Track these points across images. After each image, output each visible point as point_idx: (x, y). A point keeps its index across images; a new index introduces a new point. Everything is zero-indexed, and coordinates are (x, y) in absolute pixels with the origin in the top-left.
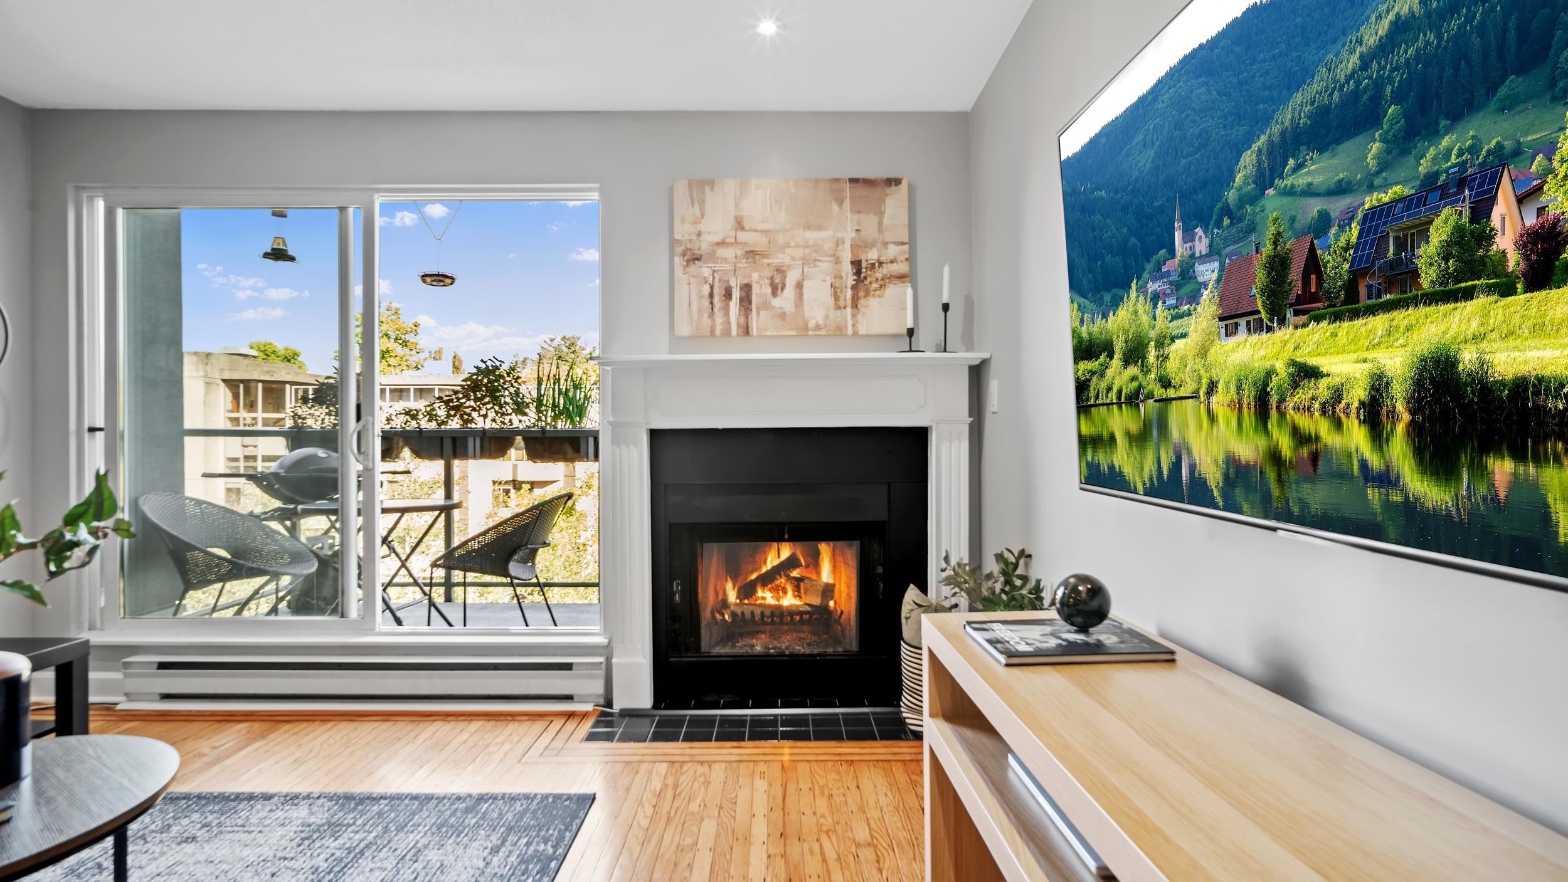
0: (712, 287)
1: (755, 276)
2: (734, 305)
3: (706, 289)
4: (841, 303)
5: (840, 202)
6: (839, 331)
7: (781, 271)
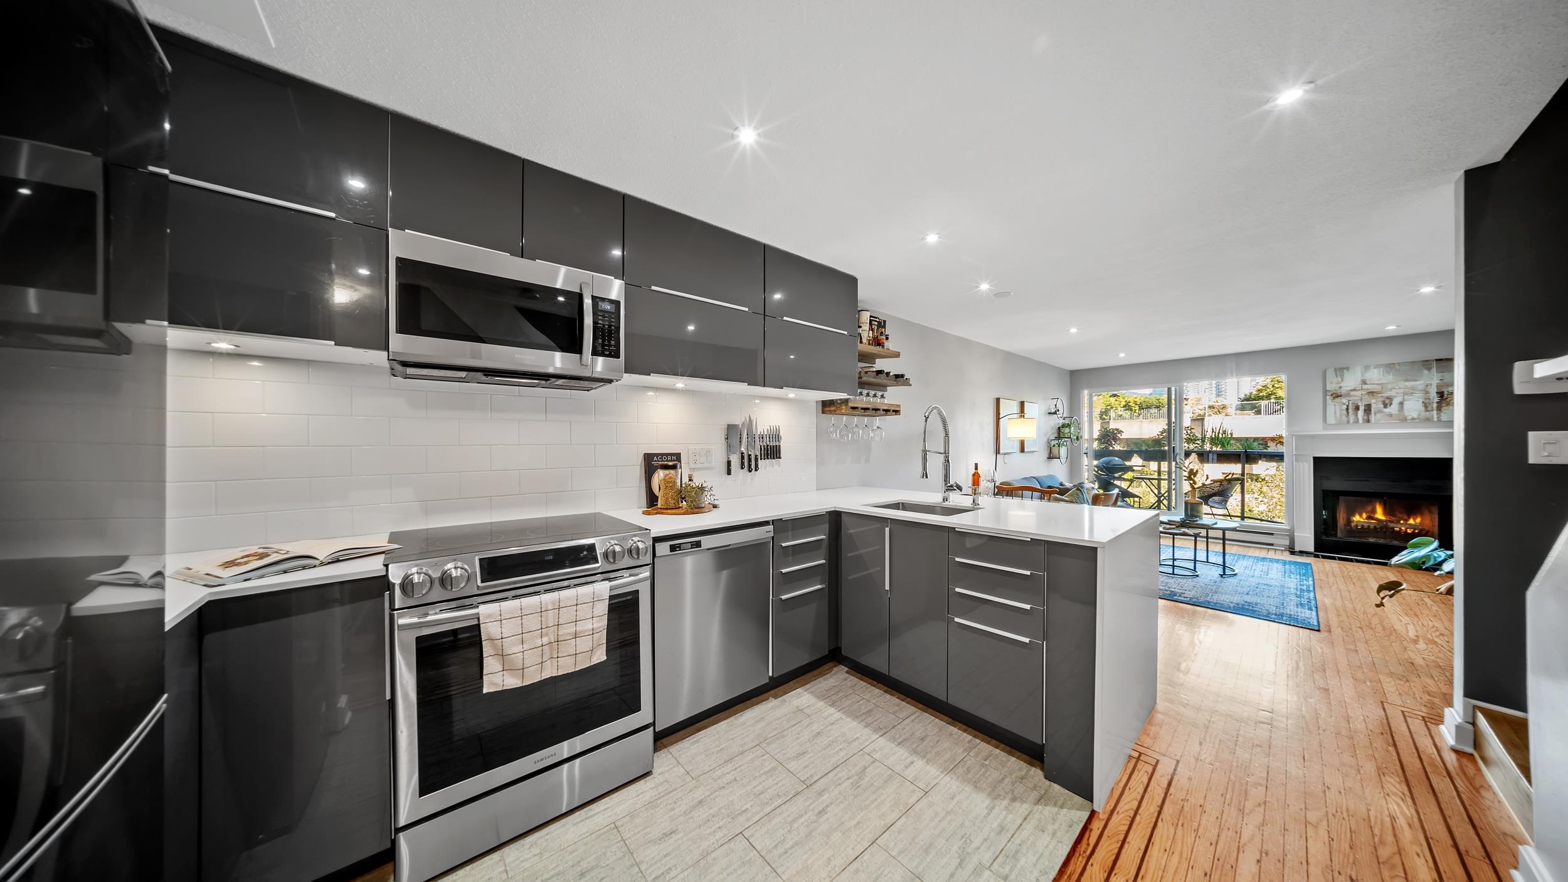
0: (1348, 406)
1: (1373, 401)
2: (1361, 413)
3: (1345, 407)
4: (1430, 409)
5: (1429, 369)
6: (1428, 420)
7: (1390, 399)
